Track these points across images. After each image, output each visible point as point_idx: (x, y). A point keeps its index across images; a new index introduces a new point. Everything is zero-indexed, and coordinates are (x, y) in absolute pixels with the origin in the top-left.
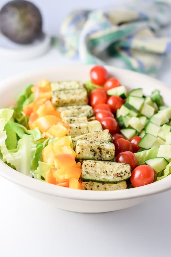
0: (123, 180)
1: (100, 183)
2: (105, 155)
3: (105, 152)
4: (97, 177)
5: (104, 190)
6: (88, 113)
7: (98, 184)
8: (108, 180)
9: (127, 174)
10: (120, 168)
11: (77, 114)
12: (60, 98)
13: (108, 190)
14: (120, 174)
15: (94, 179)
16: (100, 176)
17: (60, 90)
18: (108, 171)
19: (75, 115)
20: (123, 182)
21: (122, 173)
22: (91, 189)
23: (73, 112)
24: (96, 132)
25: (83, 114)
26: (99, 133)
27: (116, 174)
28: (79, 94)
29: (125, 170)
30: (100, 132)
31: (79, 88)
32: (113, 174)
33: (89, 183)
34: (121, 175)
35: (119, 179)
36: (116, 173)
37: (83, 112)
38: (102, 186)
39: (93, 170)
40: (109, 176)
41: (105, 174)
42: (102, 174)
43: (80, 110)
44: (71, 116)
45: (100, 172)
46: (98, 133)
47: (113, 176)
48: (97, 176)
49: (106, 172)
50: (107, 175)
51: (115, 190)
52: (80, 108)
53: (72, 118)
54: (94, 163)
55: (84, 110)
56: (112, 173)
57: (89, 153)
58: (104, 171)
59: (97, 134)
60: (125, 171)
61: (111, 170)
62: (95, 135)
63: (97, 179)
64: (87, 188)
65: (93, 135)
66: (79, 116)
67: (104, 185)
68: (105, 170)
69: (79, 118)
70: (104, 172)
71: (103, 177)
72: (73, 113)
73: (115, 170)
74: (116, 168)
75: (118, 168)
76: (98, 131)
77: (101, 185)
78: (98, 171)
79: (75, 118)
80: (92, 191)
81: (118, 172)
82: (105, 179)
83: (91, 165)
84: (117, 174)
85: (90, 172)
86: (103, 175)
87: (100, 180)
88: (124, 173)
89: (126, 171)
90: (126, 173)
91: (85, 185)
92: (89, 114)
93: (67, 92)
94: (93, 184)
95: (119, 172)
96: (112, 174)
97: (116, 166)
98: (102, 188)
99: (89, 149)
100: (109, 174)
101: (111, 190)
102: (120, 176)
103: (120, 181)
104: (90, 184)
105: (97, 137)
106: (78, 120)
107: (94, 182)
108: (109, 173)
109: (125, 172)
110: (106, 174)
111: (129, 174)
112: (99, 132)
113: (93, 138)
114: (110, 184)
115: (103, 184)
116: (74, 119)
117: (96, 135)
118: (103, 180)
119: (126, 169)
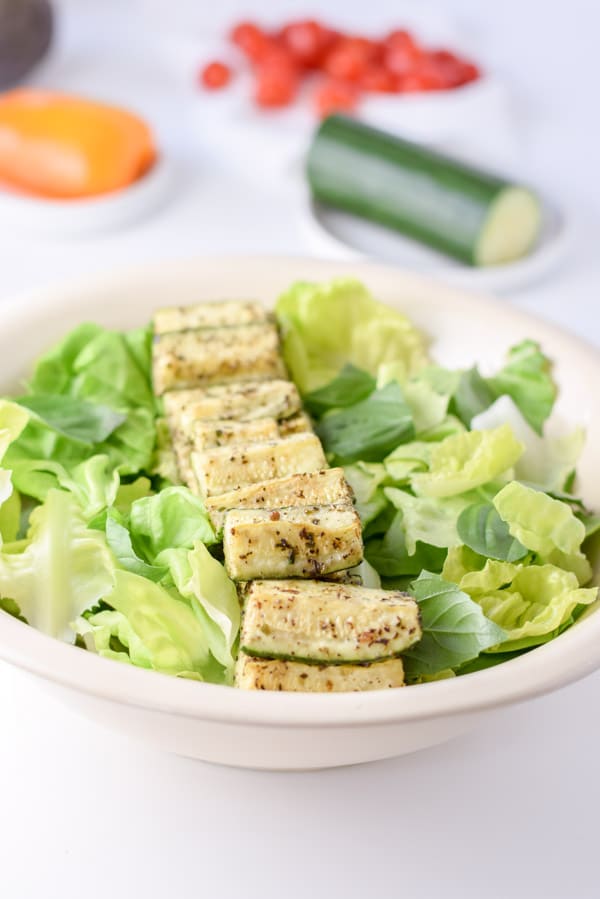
0: (390, 653)
1: (310, 665)
2: (331, 553)
3: (327, 542)
4: (299, 643)
5: (323, 691)
6: (278, 407)
7: (305, 669)
8: (339, 655)
9: (405, 634)
10: (382, 612)
11: (242, 411)
12: (181, 358)
13: (337, 691)
14: (380, 633)
15: (290, 654)
16: (309, 642)
17: (185, 331)
18: (338, 622)
19: (235, 412)
20: (389, 662)
21: (387, 630)
22: (280, 688)
23: (227, 404)
24: (298, 478)
25: (262, 411)
26: (311, 480)
27: (365, 634)
28: (251, 344)
29: (399, 618)
30: (311, 476)
31: (250, 324)
32: (356, 632)
33: (272, 665)
34: (386, 635)
35: (376, 651)
36: (367, 630)
37: (263, 404)
38: (317, 676)
39: (286, 621)
40: (342, 640)
41: (327, 632)
42: (318, 633)
43: (252, 395)
44: (222, 419)
45: (309, 628)
46: (306, 483)
47: (355, 639)
48: (301, 641)
49: (333, 625)
50: (335, 636)
51: (364, 689)
52: (250, 391)
53: (221, 426)
54: (290, 595)
55: (265, 396)
56: (354, 631)
57: (271, 554)
58: (323, 623)
59: (301, 485)
60: (397, 621)
61: (350, 620)
62: (294, 490)
63: (302, 653)
64: (266, 685)
65: (289, 488)
66: (250, 416)
67: (323, 672)
68: (327, 621)
69: (246, 426)
70: (324, 628)
71: (322, 644)
72: (229, 408)
73: (362, 619)
74: (366, 611)
75: (375, 610)
76: (305, 475)
77: (313, 671)
78: (304, 625)
79: (236, 427)
80: (281, 693)
81: (374, 628)
82: (327, 652)
83: (280, 602)
84: (372, 635)
85: (274, 626)
86: (322, 636)
87: (311, 656)
88: (394, 629)
89: (403, 624)
90: (403, 628)
91: (259, 671)
92: (285, 407)
93: (205, 335)
94: (287, 668)
95: (376, 626)
96: (354, 635)
97: (365, 603)
98: (317, 681)
99: (272, 542)
100: (342, 634)
101: (347, 690)
102: (379, 639)
103: (381, 659)
104: (276, 669)
105: (301, 496)
106: (243, 433)
107: (291, 661)
108: (342, 631)
109: (399, 625)
110: (330, 635)
111: (412, 631)
112: (308, 476)
113: (286, 497)
114: (346, 669)
115: (321, 670)
116: (229, 431)
117: (297, 489)
118: (321, 656)
119: (401, 616)
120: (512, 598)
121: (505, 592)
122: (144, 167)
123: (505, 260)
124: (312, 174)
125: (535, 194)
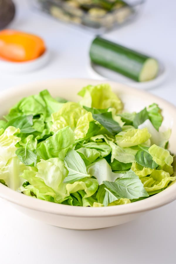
120: (150, 179)
121: (148, 178)
122: (42, 53)
123: (148, 80)
124: (91, 54)
125: (157, 60)
